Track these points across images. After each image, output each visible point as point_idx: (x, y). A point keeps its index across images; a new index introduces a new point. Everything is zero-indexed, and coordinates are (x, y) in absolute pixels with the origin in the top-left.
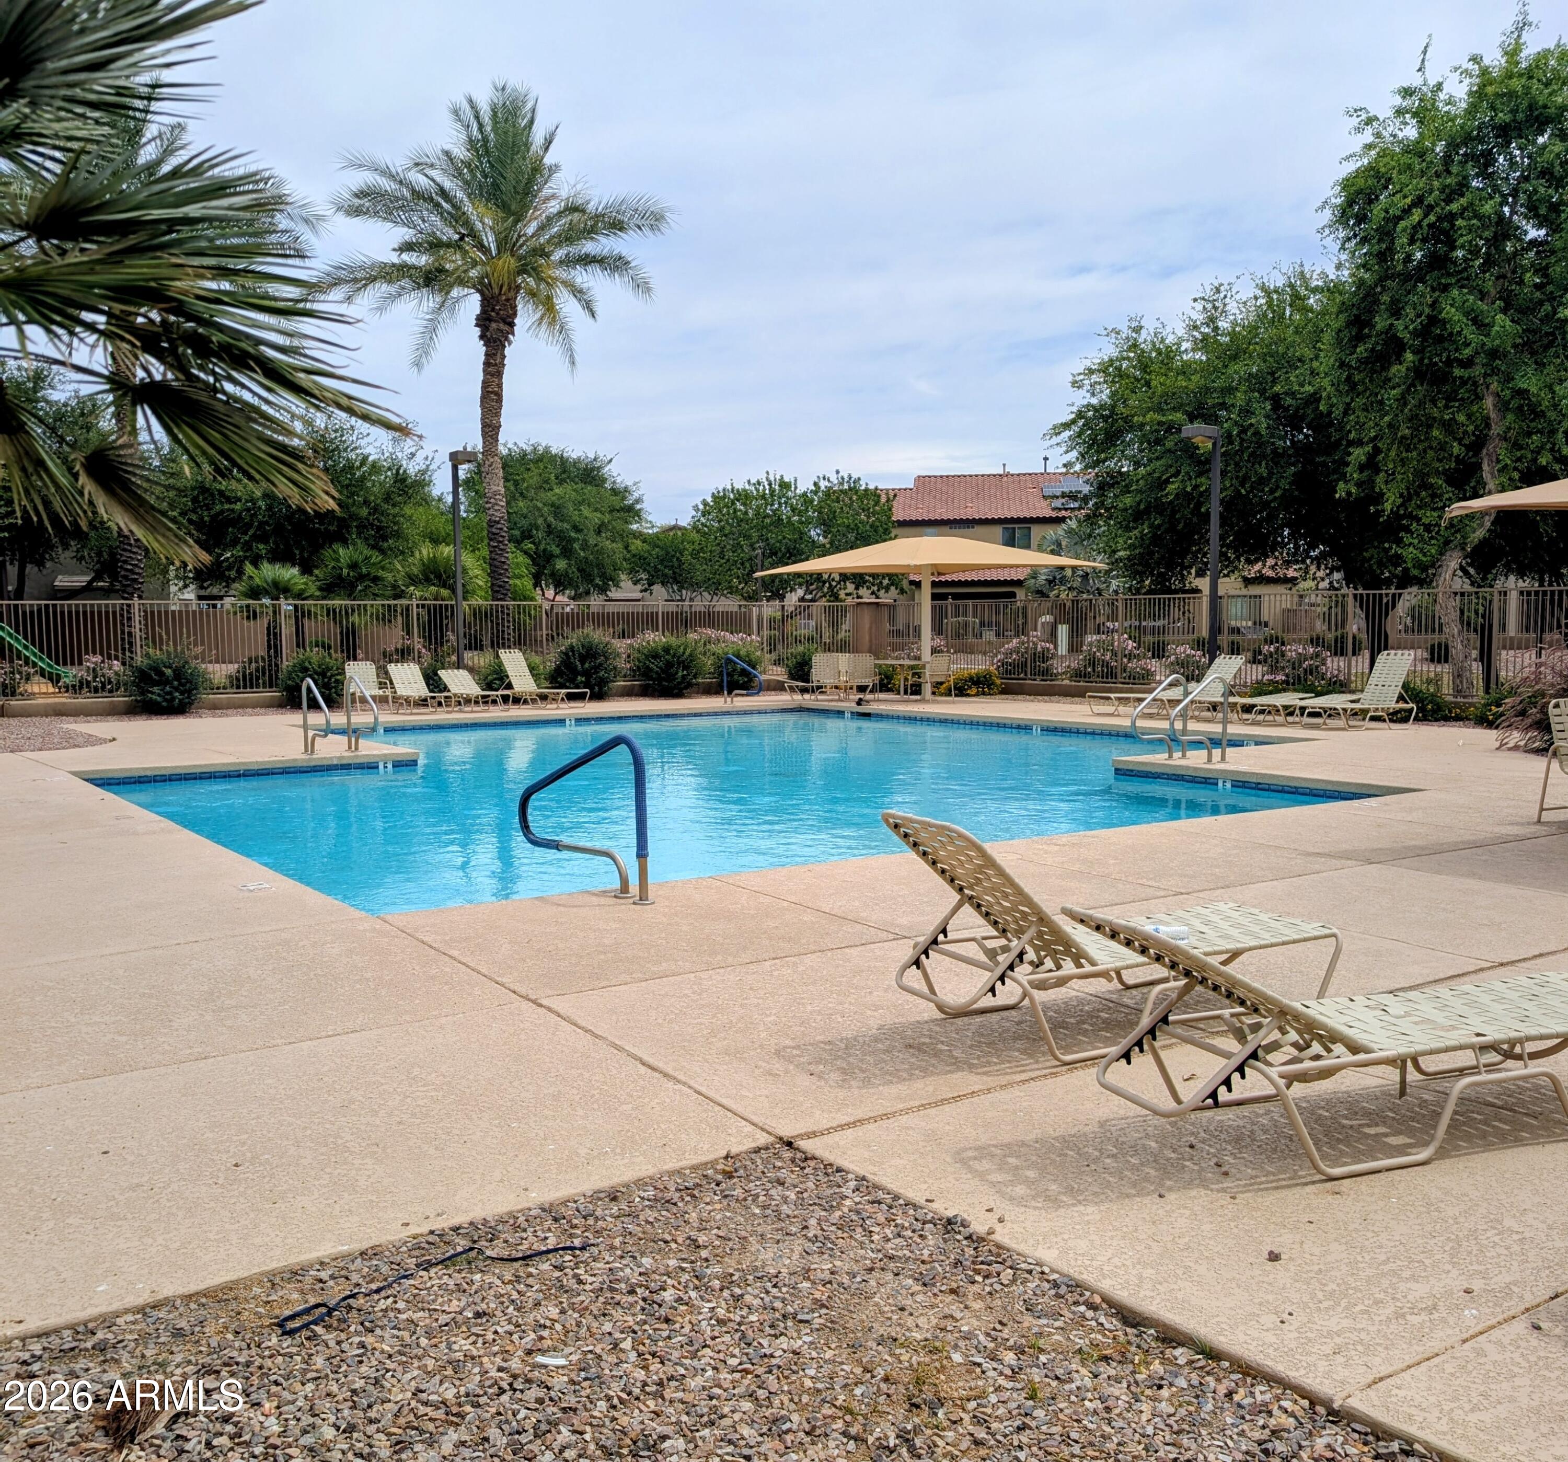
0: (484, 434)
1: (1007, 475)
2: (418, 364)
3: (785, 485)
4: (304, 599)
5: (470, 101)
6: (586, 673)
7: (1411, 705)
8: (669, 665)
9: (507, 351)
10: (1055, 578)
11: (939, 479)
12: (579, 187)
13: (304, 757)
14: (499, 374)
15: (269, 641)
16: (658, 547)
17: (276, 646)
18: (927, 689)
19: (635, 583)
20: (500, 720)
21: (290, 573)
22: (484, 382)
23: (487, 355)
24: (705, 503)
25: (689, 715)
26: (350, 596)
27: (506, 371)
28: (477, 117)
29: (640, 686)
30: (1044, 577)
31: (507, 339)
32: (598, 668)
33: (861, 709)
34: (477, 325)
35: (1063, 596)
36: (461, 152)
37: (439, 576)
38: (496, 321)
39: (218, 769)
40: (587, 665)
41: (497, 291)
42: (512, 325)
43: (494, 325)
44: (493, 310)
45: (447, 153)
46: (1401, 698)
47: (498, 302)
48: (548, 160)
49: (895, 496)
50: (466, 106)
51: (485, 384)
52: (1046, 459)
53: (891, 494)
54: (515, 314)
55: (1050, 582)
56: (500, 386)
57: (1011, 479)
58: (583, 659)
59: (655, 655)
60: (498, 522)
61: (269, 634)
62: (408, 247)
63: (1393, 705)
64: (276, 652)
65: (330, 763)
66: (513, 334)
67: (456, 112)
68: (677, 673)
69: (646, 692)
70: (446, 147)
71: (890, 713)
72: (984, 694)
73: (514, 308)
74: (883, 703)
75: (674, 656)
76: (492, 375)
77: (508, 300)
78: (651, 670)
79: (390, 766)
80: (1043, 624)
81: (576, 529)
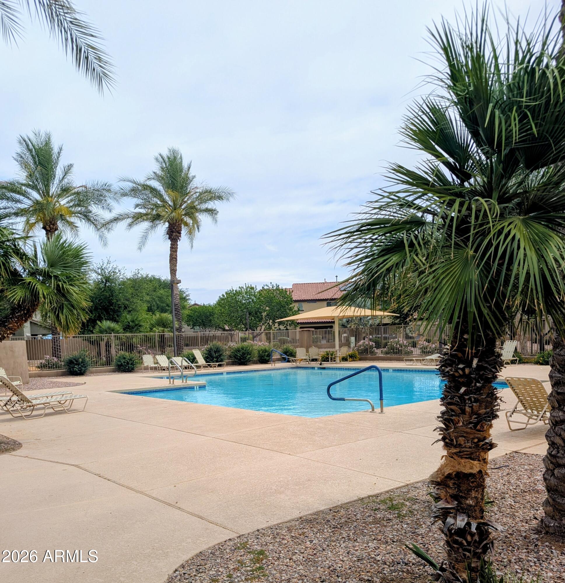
0: (171, 273)
1: (326, 283)
2: (140, 249)
3: (252, 288)
4: (119, 333)
5: (160, 155)
6: (217, 358)
7: (516, 358)
8: (244, 354)
9: (179, 243)
10: (349, 320)
11: (301, 285)
12: (204, 184)
13: (182, 384)
14: (176, 251)
15: (106, 349)
16: (197, 312)
17: (109, 351)
18: (338, 359)
19: (188, 326)
20: (214, 373)
21: (113, 325)
22: (171, 254)
23: (171, 244)
24: (223, 296)
25: (262, 370)
26: (131, 332)
27: (178, 250)
28: (163, 159)
29: (232, 361)
30: (345, 320)
31: (179, 239)
32: (220, 355)
33: (321, 366)
34: (167, 234)
35: (352, 327)
36: (159, 172)
37: (163, 324)
38: (175, 232)
39: (148, 389)
40: (217, 355)
41: (175, 222)
42: (180, 233)
43: (174, 234)
44: (174, 228)
45: (155, 173)
46: (513, 356)
47: (175, 225)
48: (191, 175)
49: (292, 291)
50: (159, 157)
51: (171, 255)
52: (337, 276)
53: (291, 291)
54: (181, 230)
55: (347, 322)
56: (176, 255)
57: (327, 284)
58: (215, 352)
59: (238, 350)
60: (177, 305)
61: (106, 346)
62: (137, 206)
63: (512, 358)
64: (109, 353)
65: (180, 387)
66: (181, 237)
67: (157, 159)
68: (247, 357)
69: (234, 364)
70: (155, 171)
71: (333, 367)
72: (354, 360)
73: (181, 227)
74: (326, 365)
75: (245, 351)
76: (174, 252)
77: (179, 225)
78: (237, 355)
79: (198, 387)
80: (344, 337)
81: (168, 305)
